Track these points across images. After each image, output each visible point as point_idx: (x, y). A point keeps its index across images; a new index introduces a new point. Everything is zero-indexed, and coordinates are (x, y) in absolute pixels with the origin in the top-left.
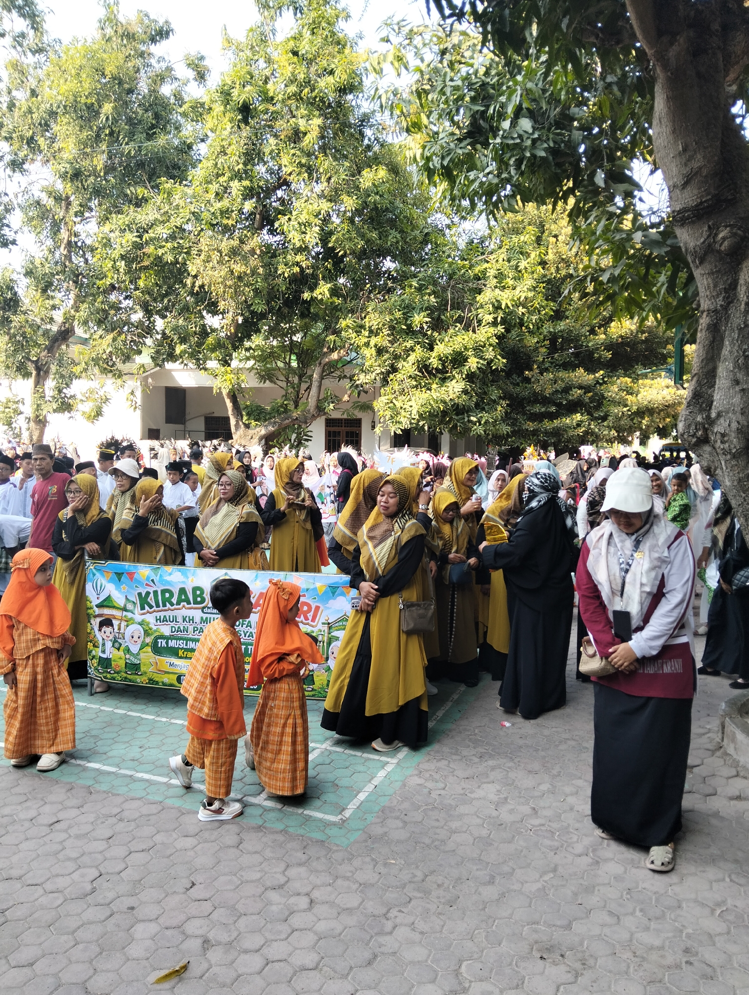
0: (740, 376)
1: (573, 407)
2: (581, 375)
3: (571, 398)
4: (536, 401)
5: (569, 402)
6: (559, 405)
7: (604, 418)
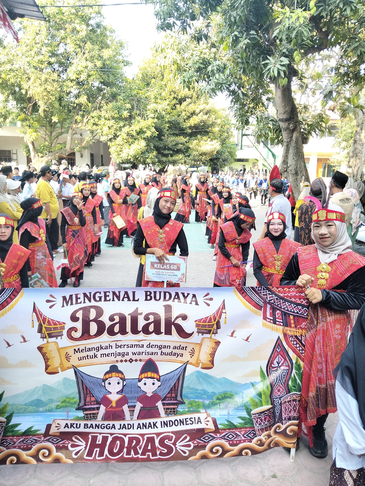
0: (295, 157)
1: (178, 151)
2: (182, 139)
3: (178, 148)
4: (165, 149)
5: (177, 150)
6: (173, 151)
7: (189, 156)
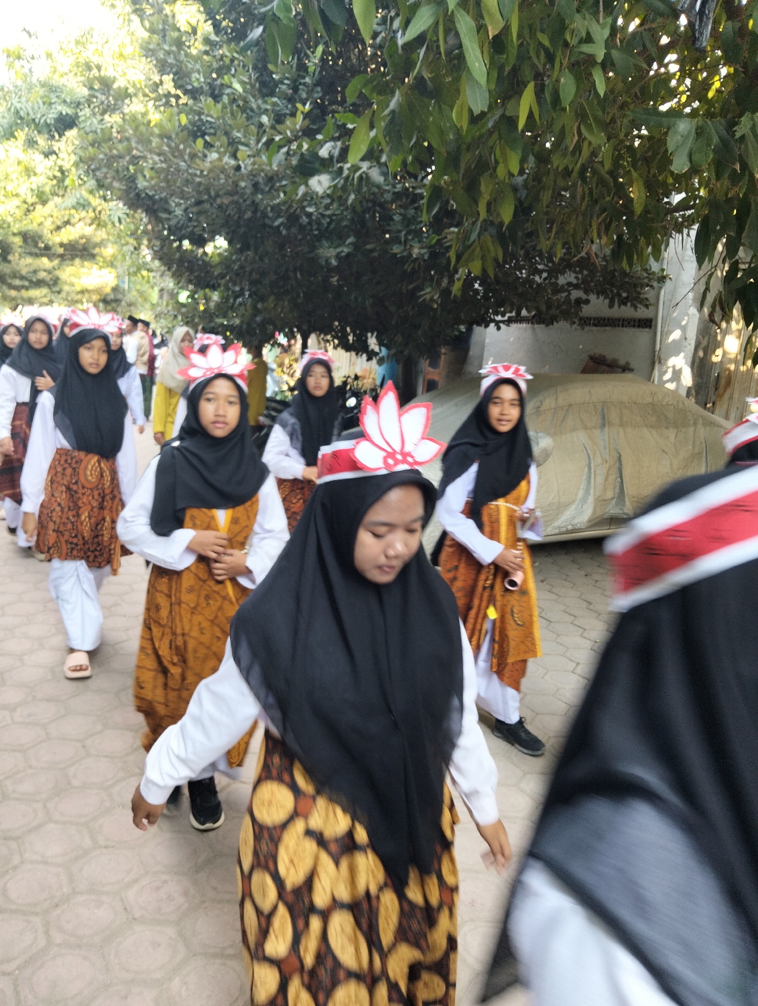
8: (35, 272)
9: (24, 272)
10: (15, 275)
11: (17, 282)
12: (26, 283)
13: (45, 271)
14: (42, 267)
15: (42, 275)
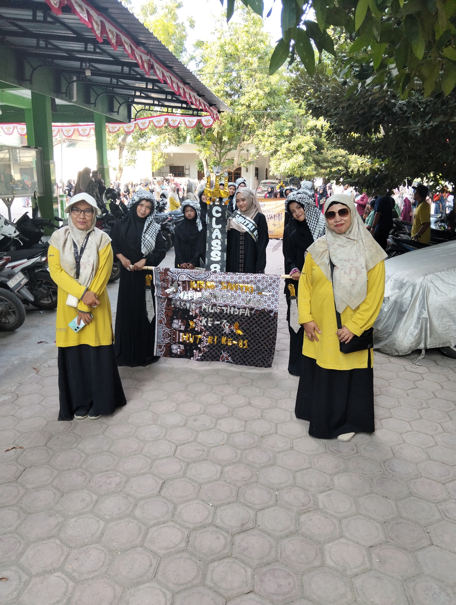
8: (336, 157)
9: (329, 158)
10: (326, 160)
11: (325, 164)
12: (331, 164)
13: (341, 156)
14: (340, 154)
15: (339, 159)
